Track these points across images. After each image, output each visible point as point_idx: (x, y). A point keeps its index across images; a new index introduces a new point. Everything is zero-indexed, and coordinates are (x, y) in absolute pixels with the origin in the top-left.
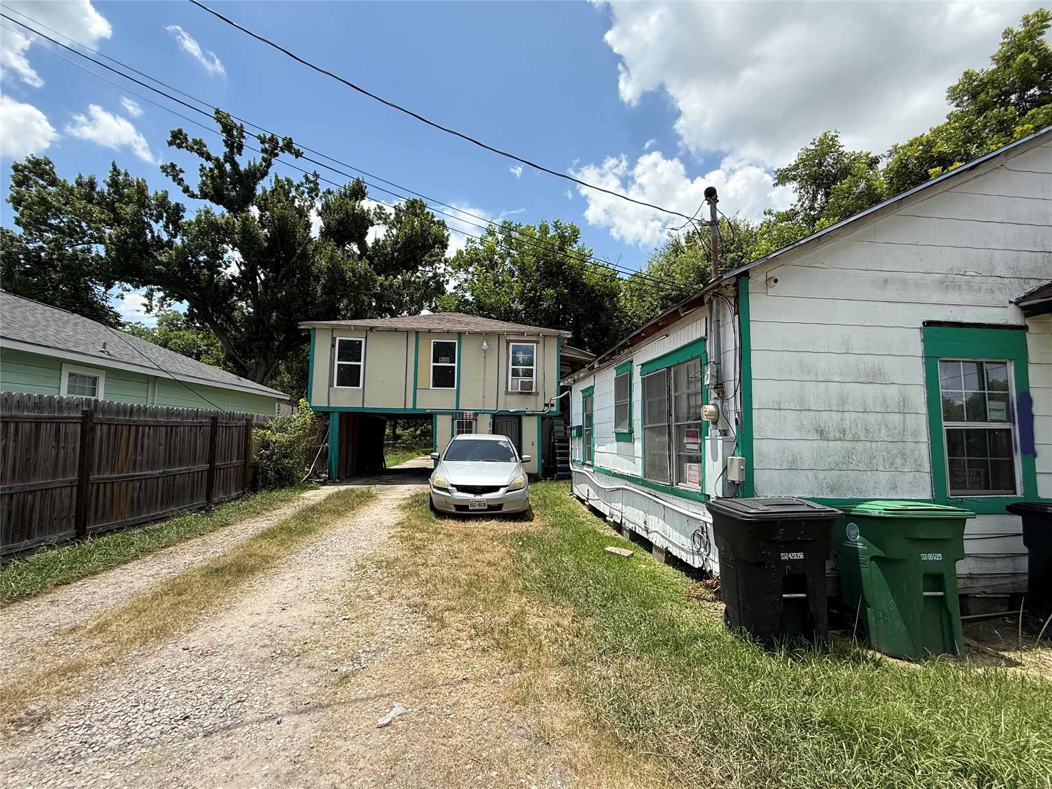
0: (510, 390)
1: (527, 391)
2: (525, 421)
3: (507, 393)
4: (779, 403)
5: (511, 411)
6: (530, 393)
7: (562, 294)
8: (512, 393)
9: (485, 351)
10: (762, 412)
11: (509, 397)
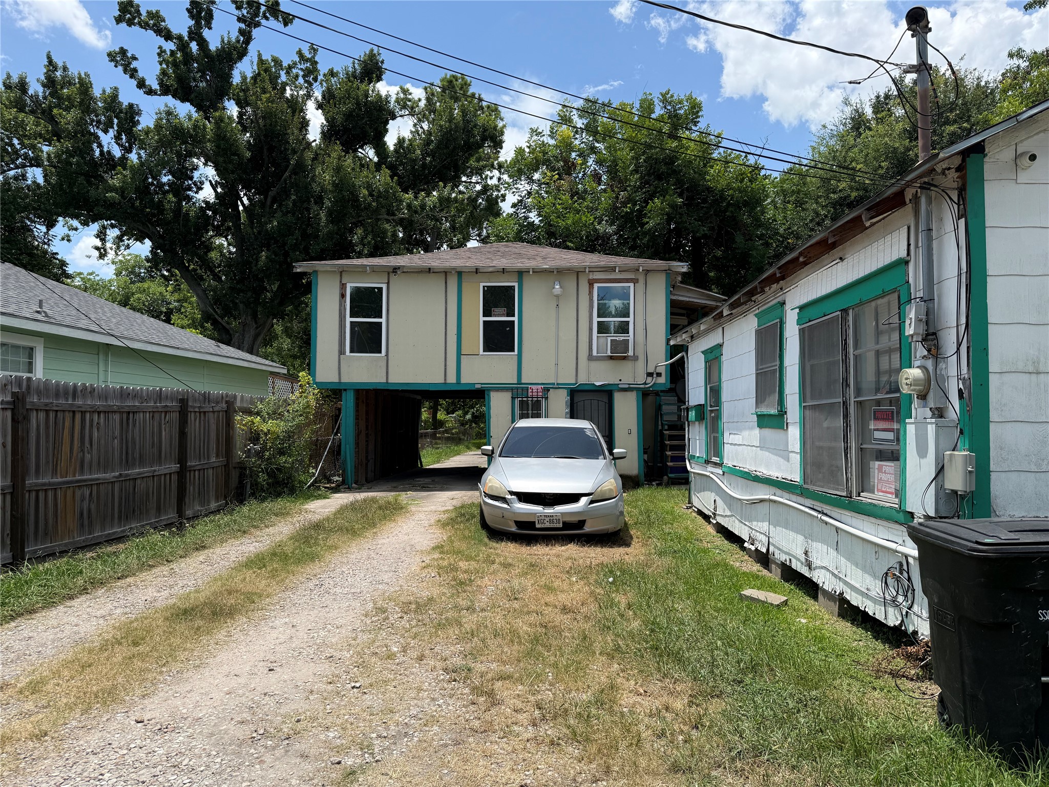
0: (595, 353)
1: (620, 354)
2: (618, 398)
3: (591, 358)
4: (1036, 362)
5: (598, 384)
6: (624, 358)
7: (673, 206)
8: (598, 359)
9: (557, 296)
10: (1007, 377)
11: (595, 365)
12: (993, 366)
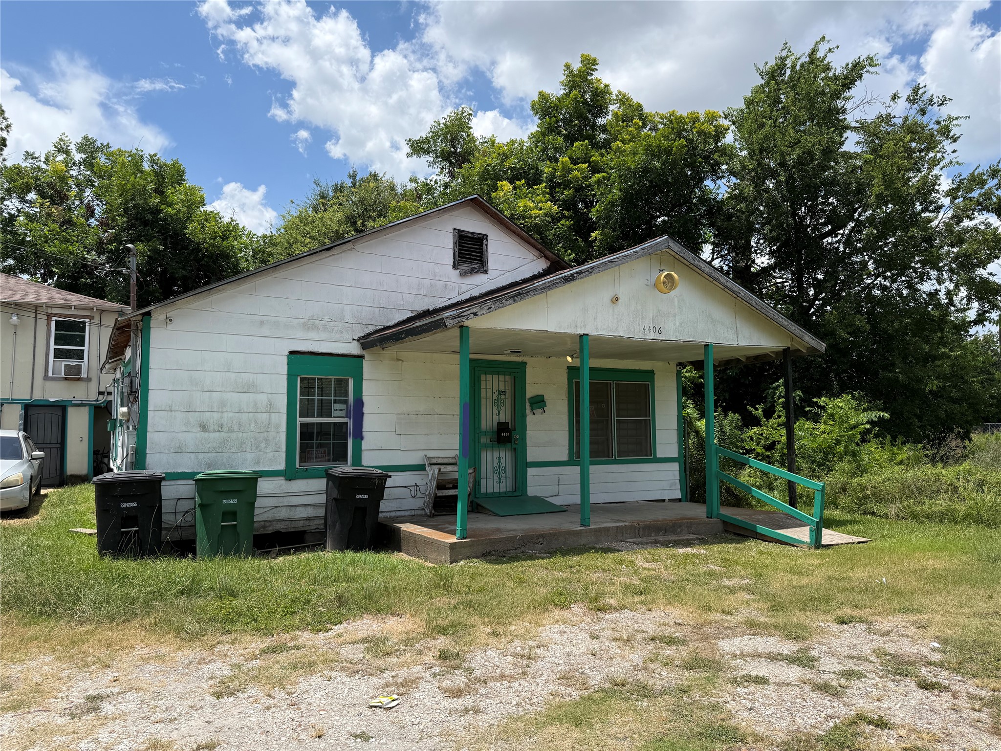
0: (50, 374)
1: (73, 375)
2: (71, 412)
3: (46, 377)
4: (170, 406)
5: (52, 400)
6: (79, 379)
8: (53, 379)
9: (15, 326)
10: (157, 413)
11: (49, 384)
12: (151, 407)
